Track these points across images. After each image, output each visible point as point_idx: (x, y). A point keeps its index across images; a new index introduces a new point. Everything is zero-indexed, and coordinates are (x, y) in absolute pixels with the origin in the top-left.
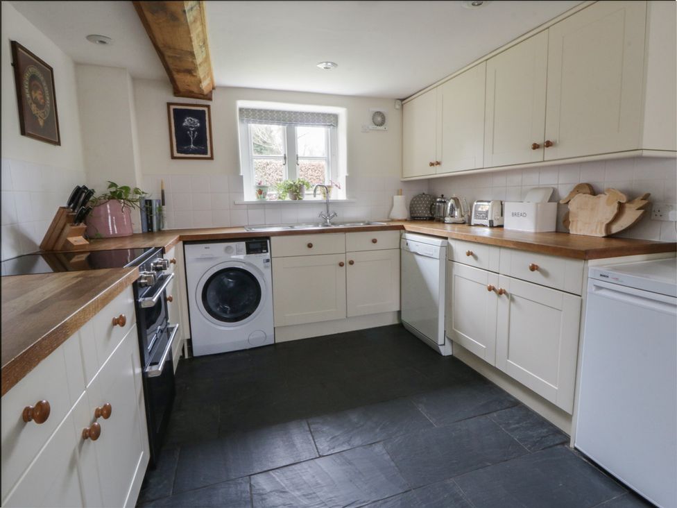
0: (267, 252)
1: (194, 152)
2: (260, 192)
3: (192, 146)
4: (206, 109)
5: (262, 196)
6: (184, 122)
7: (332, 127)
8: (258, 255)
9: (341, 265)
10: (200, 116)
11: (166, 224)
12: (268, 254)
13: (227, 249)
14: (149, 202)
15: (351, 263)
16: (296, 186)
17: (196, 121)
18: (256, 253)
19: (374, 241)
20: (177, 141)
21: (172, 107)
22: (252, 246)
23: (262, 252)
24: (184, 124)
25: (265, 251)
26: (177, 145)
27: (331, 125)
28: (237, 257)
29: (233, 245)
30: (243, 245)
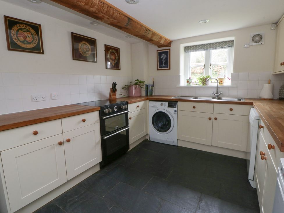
0: (176, 107)
1: (164, 67)
2: (188, 82)
3: (163, 65)
4: (168, 50)
5: (189, 83)
6: (161, 56)
7: (230, 47)
8: (172, 108)
9: (210, 119)
10: (167, 53)
11: (153, 93)
12: (176, 108)
13: (162, 105)
14: (147, 86)
15: (216, 119)
16: (204, 79)
17: (165, 55)
18: (171, 107)
19: (231, 110)
20: (159, 64)
21: (158, 52)
22: (170, 104)
23: (174, 107)
24: (161, 57)
25: (175, 107)
26: (159, 65)
27: (230, 46)
28: (164, 108)
29: (164, 103)
30: (167, 103)
